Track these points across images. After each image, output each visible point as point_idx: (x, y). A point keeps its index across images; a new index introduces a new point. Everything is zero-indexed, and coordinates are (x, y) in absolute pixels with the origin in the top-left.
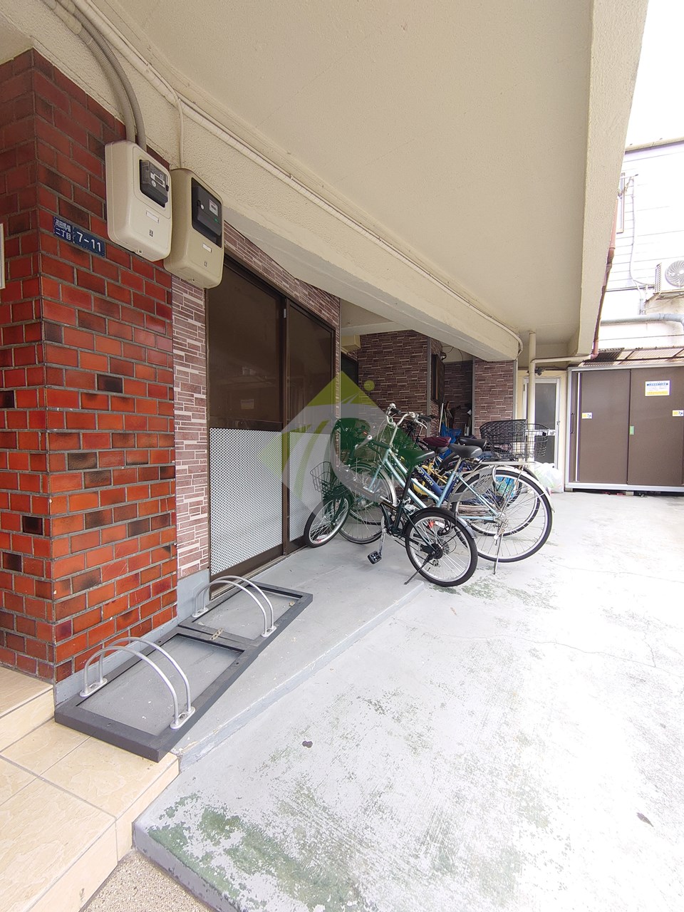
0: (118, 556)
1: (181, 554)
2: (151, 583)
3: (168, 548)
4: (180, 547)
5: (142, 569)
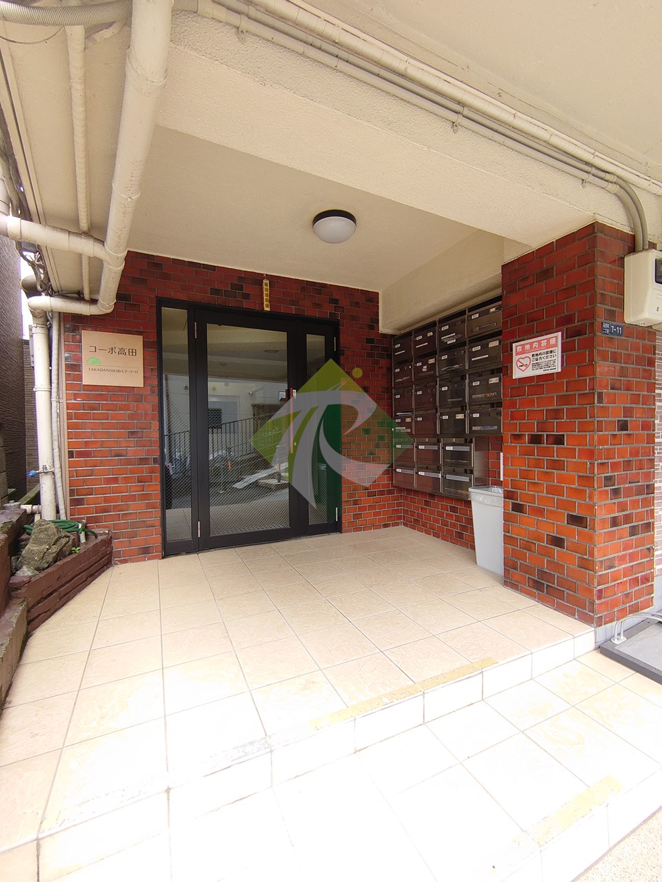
0: (624, 550)
1: (657, 556)
2: (639, 575)
3: (649, 549)
4: (657, 550)
5: (635, 563)
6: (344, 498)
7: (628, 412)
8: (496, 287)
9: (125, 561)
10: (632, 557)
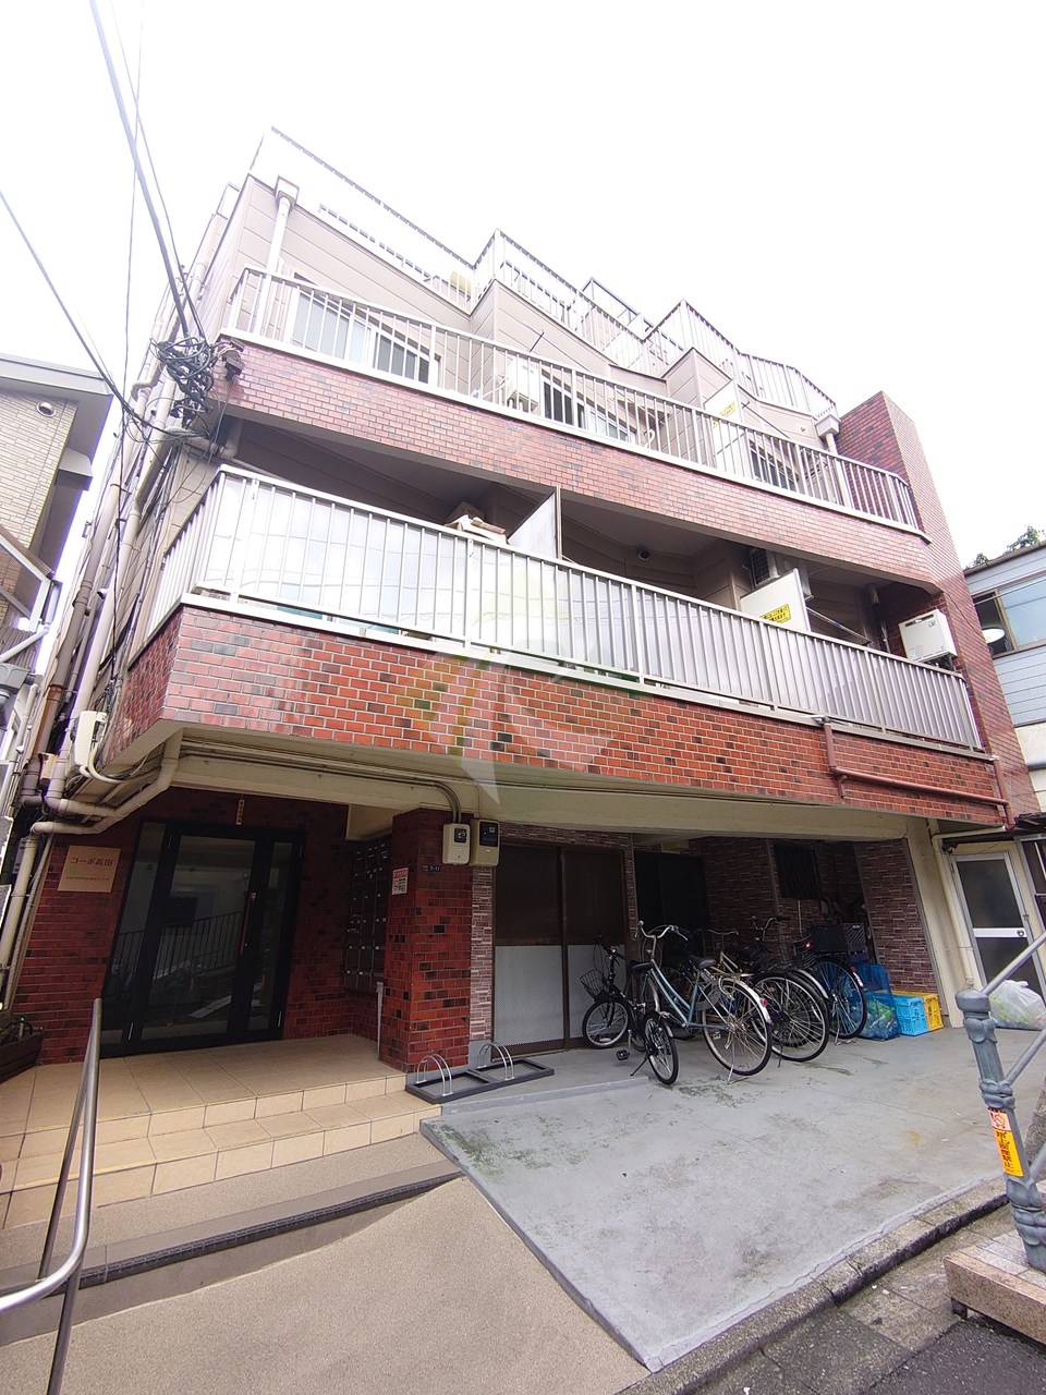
0: (437, 1017)
1: (472, 1025)
2: (454, 1037)
4: (472, 1020)
5: (449, 1028)
6: (290, 1000)
7: (443, 920)
8: (389, 829)
9: (49, 1062)
10: (446, 1024)
